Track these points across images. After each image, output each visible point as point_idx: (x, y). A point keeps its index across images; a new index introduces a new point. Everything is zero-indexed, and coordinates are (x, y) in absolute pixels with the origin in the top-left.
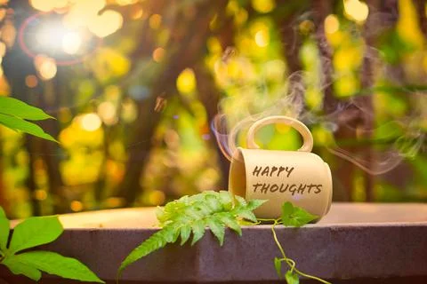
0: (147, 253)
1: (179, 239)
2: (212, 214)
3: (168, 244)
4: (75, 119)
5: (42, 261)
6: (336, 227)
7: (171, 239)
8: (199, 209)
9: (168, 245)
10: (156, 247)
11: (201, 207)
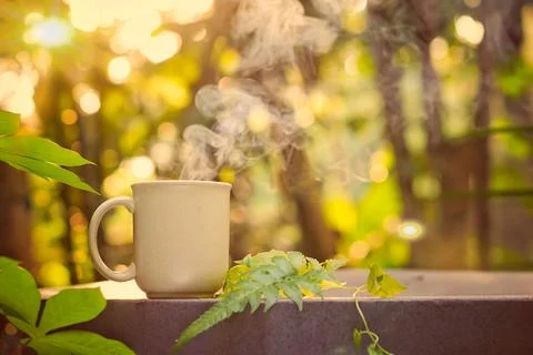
0: (208, 326)
1: (248, 306)
2: (284, 278)
3: (234, 313)
4: (122, 163)
5: (80, 344)
6: (441, 301)
7: (237, 308)
8: (267, 273)
9: (235, 315)
10: (219, 319)
11: (269, 270)
